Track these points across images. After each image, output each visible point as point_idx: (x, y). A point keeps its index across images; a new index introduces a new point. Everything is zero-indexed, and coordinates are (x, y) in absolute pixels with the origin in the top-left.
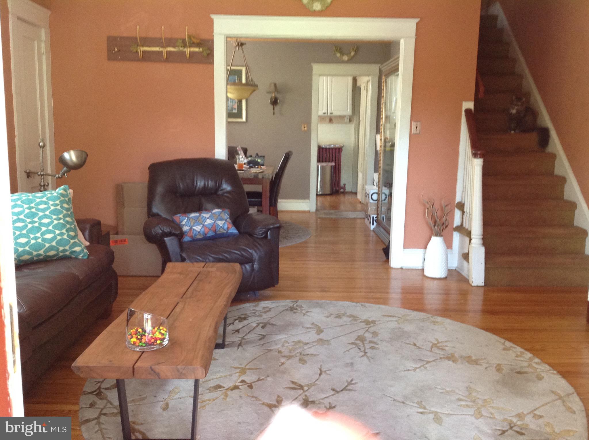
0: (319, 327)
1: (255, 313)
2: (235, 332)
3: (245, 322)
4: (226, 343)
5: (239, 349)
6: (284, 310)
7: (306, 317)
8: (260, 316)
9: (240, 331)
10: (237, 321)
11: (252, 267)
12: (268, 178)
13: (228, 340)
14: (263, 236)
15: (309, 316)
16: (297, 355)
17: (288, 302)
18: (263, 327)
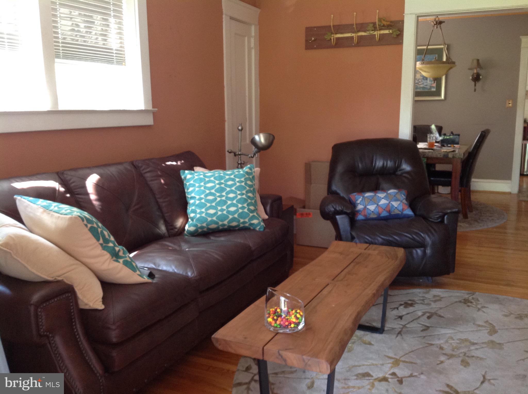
0: (494, 327)
1: (423, 300)
2: (398, 318)
3: (411, 309)
4: (386, 329)
5: (398, 338)
6: (456, 302)
7: (480, 313)
8: (429, 304)
9: (403, 318)
10: (402, 307)
11: (424, 252)
12: (459, 158)
13: (388, 326)
14: (439, 220)
15: (484, 312)
16: (461, 355)
17: (463, 293)
18: (429, 318)
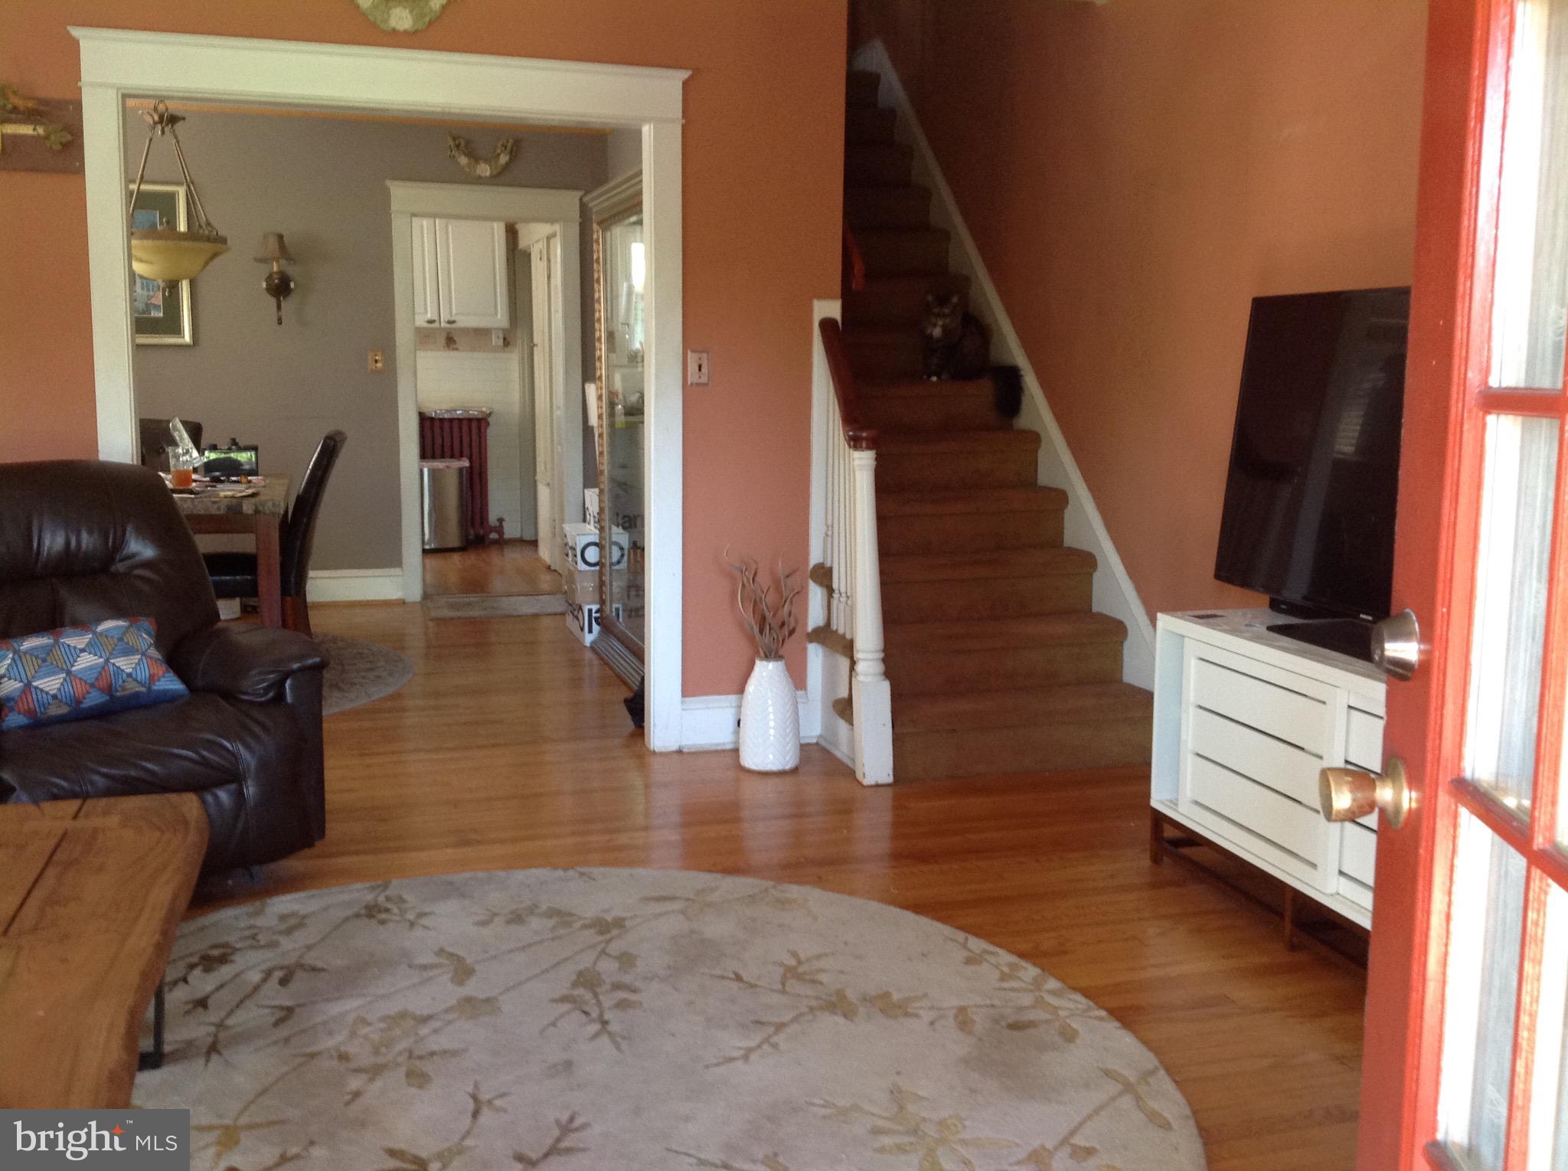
0: (460, 959)
1: (254, 937)
2: (195, 1007)
3: (225, 971)
4: (167, 1048)
6: (347, 919)
7: (418, 932)
8: (272, 945)
9: (210, 1002)
10: (197, 972)
11: (239, 795)
12: (273, 514)
13: (172, 1038)
14: (271, 695)
15: (426, 928)
16: (400, 1059)
17: (358, 890)
18: (284, 982)
